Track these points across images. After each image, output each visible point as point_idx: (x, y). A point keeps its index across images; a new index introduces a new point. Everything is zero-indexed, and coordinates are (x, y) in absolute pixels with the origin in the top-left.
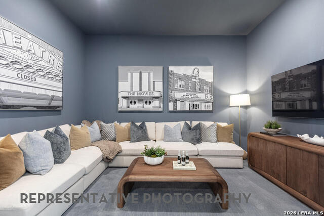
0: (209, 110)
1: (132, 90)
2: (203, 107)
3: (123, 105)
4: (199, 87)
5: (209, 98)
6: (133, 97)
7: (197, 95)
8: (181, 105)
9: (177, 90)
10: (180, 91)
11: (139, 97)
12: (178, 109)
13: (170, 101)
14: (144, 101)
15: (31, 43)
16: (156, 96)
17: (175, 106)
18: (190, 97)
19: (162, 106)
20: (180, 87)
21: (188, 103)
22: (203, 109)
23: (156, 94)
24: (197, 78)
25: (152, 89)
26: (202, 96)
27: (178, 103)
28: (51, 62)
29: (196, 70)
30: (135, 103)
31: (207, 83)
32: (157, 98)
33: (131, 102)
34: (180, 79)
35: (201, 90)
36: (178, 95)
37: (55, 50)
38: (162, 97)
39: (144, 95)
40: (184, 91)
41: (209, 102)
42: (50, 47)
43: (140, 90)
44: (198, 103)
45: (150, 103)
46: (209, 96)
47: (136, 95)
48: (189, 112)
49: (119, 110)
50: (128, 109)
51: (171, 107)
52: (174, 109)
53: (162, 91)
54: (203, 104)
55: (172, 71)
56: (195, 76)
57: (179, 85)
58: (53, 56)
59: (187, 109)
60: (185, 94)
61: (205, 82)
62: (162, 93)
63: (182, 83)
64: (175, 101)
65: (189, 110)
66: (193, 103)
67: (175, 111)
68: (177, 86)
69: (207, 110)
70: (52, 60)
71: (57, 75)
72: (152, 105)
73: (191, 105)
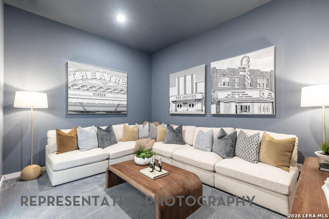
0: (266, 113)
1: (179, 94)
2: (255, 109)
3: (173, 108)
4: (249, 82)
5: (266, 95)
6: (180, 101)
7: (246, 93)
8: (225, 108)
9: (220, 89)
10: (224, 90)
11: (184, 100)
12: (222, 112)
13: (212, 103)
14: (188, 104)
15: (102, 74)
16: (198, 98)
17: (218, 108)
18: (237, 97)
19: (204, 109)
20: (224, 85)
21: (233, 105)
22: (256, 112)
23: (199, 96)
24: (247, 70)
25: (194, 92)
26: (254, 94)
27: (222, 104)
28: (117, 82)
29: (245, 59)
30: (181, 106)
31: (262, 74)
32: (199, 100)
33: (178, 106)
34: (224, 75)
35: (253, 85)
36: (221, 95)
37: (120, 74)
38: (204, 99)
39: (188, 98)
40: (228, 89)
41: (266, 102)
42: (116, 73)
43: (185, 93)
44: (248, 104)
45: (193, 106)
46: (266, 93)
47: (182, 99)
48: (236, 116)
49: (170, 113)
50: (176, 113)
51: (213, 110)
52: (217, 112)
53: (204, 92)
54: (256, 105)
55: (214, 68)
56: (244, 68)
57: (222, 83)
58: (118, 78)
59: (233, 112)
60: (230, 93)
61: (259, 73)
62: (204, 95)
63: (227, 80)
64: (218, 103)
65: (235, 114)
66: (241, 104)
67: (218, 115)
68: (220, 85)
69: (263, 113)
70: (118, 81)
71: (122, 90)
72: (195, 107)
73: (239, 107)
